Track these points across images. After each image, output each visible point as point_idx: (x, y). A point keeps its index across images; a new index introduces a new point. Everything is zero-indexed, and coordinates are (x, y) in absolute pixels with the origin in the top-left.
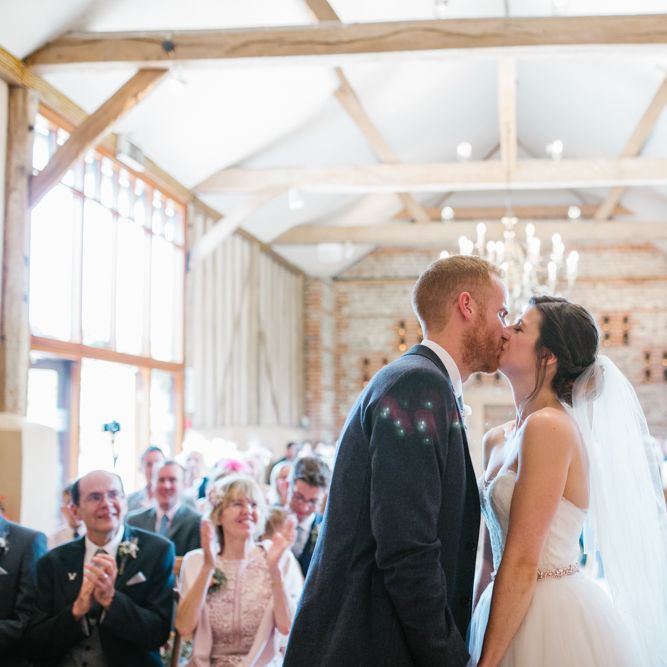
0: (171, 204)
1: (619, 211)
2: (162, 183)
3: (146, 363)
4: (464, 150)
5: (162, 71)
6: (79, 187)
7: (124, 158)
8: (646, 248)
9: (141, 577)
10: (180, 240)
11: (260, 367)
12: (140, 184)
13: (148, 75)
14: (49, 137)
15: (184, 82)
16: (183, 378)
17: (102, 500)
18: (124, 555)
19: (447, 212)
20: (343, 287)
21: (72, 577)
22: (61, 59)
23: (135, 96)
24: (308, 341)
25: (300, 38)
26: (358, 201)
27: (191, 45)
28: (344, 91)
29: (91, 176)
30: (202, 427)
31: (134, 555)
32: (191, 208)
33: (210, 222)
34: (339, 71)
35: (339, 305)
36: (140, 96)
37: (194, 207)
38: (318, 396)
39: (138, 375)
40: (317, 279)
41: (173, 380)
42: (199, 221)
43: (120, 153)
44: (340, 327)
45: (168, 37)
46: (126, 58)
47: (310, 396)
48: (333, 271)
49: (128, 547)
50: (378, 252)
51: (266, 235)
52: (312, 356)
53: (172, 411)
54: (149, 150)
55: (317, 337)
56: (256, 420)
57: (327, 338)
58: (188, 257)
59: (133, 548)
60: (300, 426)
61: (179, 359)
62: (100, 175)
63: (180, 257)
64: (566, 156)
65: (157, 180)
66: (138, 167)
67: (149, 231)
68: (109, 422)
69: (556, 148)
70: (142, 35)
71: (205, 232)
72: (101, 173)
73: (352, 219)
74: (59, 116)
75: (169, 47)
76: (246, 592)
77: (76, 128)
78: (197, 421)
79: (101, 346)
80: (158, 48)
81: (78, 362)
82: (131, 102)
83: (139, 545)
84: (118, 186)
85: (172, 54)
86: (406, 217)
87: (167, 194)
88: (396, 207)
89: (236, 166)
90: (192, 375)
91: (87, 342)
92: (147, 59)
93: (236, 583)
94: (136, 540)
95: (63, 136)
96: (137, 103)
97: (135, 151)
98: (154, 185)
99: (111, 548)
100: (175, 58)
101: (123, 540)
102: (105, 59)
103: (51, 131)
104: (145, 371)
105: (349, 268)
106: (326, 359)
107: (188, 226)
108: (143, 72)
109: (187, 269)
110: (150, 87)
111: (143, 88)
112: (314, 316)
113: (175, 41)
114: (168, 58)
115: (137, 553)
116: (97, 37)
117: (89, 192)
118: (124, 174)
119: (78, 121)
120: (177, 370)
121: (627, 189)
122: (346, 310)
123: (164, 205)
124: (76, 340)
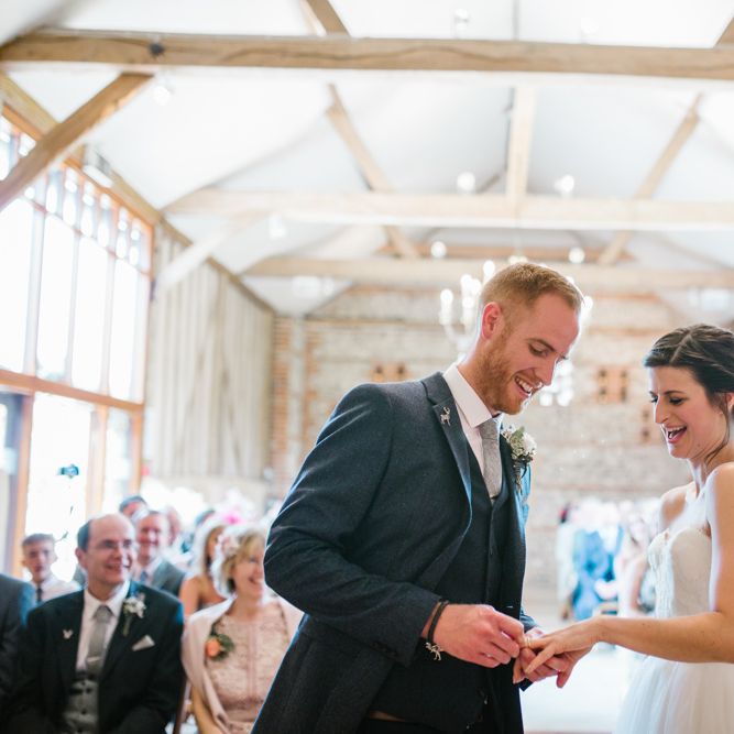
0: (138, 225)
1: (624, 257)
2: (129, 200)
3: (103, 401)
4: (467, 181)
5: (146, 77)
6: (40, 200)
7: (91, 171)
8: (649, 298)
9: (148, 641)
10: (146, 265)
11: (223, 410)
12: (106, 201)
13: (131, 81)
14: (11, 143)
15: (171, 90)
16: (142, 420)
17: (116, 549)
18: (129, 613)
19: (438, 249)
20: (314, 326)
21: (67, 635)
22: (32, 56)
23: (116, 102)
24: (275, 384)
25: (305, 49)
26: (340, 231)
27: (181, 50)
28: (336, 110)
29: (53, 190)
30: (160, 476)
31: (140, 614)
32: (159, 231)
33: (177, 248)
34: (332, 88)
35: (310, 345)
36: (122, 102)
37: (162, 229)
38: (283, 446)
39: (94, 414)
40: (287, 317)
41: (131, 422)
42: (165, 245)
43: (87, 164)
44: (310, 369)
45: (157, 40)
46: (107, 59)
47: (275, 446)
48: (305, 307)
49: (134, 605)
50: (356, 289)
51: (236, 264)
52: (278, 401)
53: (128, 456)
54: (118, 163)
55: (284, 380)
56: (216, 470)
57: (295, 382)
58: (153, 285)
59: (138, 606)
60: (262, 478)
61: (138, 398)
62: (63, 191)
63: (145, 284)
64: (577, 194)
65: (124, 198)
66: (106, 182)
67: (113, 254)
68: (66, 465)
69: (566, 184)
70: (127, 36)
71: (171, 259)
72: (64, 188)
73: (330, 252)
74: (25, 120)
75: (157, 50)
76: (261, 656)
77: (43, 136)
78: (154, 467)
79: (54, 379)
80: (144, 51)
81: (31, 397)
82: (110, 109)
83: (146, 603)
84: (81, 205)
85: (159, 58)
86: (391, 250)
87: (135, 214)
88: (381, 240)
89: (212, 187)
90: (152, 416)
91: (42, 375)
92: (132, 61)
93: (247, 647)
94: (142, 596)
95: (27, 144)
96: (117, 109)
97: (103, 164)
98: (121, 203)
99: (115, 604)
100: (164, 63)
101: (128, 596)
102: (84, 60)
103: (12, 137)
104: (102, 410)
105: (323, 305)
106: (294, 406)
107: (155, 250)
108: (125, 76)
109: (152, 297)
110: (133, 94)
111: (125, 94)
112: (283, 356)
113: (164, 44)
114: (155, 63)
115: (144, 612)
116: (76, 34)
117: (51, 207)
118: (89, 188)
119: (46, 128)
120: (136, 410)
121: (633, 234)
122: (317, 352)
123: (130, 225)
124: (31, 372)
